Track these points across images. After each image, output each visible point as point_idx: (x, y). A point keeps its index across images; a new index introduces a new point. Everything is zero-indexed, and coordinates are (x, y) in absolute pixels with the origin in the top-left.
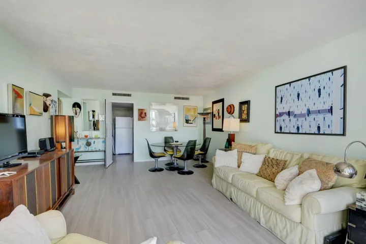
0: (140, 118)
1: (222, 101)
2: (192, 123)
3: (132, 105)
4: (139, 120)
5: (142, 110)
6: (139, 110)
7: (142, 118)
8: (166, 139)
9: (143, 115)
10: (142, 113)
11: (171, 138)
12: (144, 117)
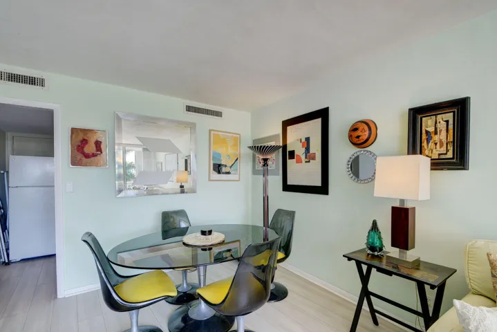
0: (80, 156)
1: (323, 114)
2: (228, 173)
3: (50, 114)
4: (75, 162)
5: (85, 131)
6: (74, 131)
7: (87, 156)
8: (166, 217)
9: (90, 148)
10: (85, 142)
11: (182, 213)
12: (94, 155)
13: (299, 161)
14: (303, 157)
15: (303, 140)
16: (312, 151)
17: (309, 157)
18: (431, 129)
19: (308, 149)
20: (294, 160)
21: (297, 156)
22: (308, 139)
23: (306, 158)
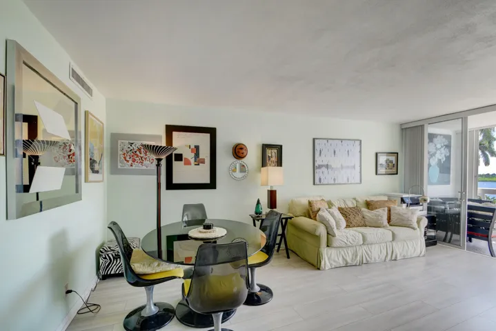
1: (211, 131)
2: (98, 172)
13: (187, 163)
14: (192, 161)
15: (193, 147)
16: (201, 156)
17: (198, 161)
18: (270, 155)
19: (197, 155)
20: (183, 162)
21: (185, 159)
22: (197, 148)
23: (195, 161)
